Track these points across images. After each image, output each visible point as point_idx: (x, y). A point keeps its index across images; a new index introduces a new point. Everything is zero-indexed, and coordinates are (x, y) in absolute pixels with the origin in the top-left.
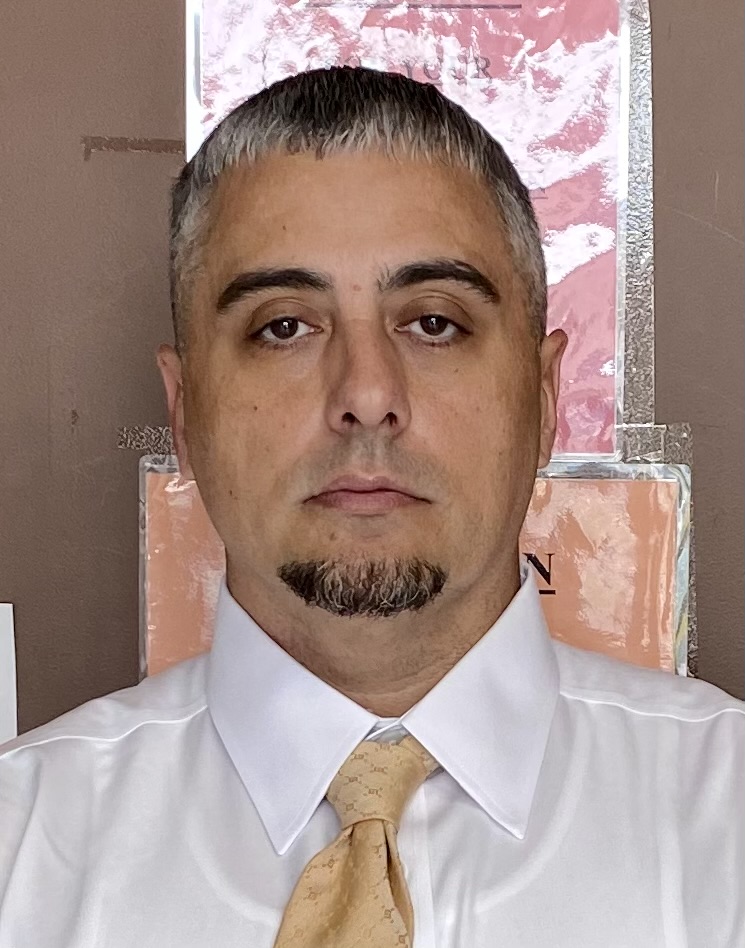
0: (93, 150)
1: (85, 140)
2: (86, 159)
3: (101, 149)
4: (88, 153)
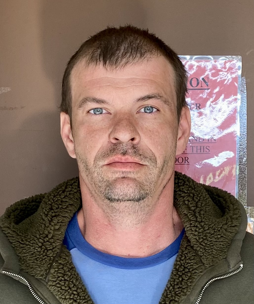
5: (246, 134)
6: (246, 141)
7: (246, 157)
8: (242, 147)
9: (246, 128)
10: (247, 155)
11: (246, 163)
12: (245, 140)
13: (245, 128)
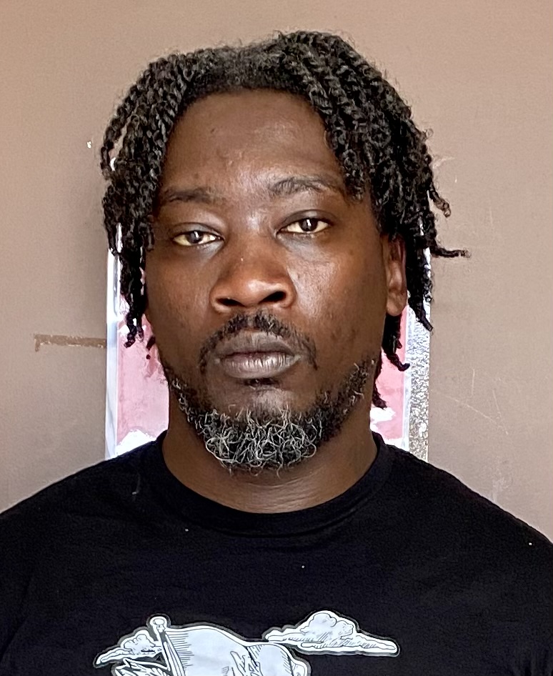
0: (42, 344)
1: (36, 337)
2: (37, 351)
3: (47, 343)
4: (38, 345)
5: (428, 366)
6: (427, 382)
7: (427, 421)
8: (417, 396)
9: (428, 351)
10: (430, 417)
11: (427, 435)
12: (425, 378)
13: (426, 350)
